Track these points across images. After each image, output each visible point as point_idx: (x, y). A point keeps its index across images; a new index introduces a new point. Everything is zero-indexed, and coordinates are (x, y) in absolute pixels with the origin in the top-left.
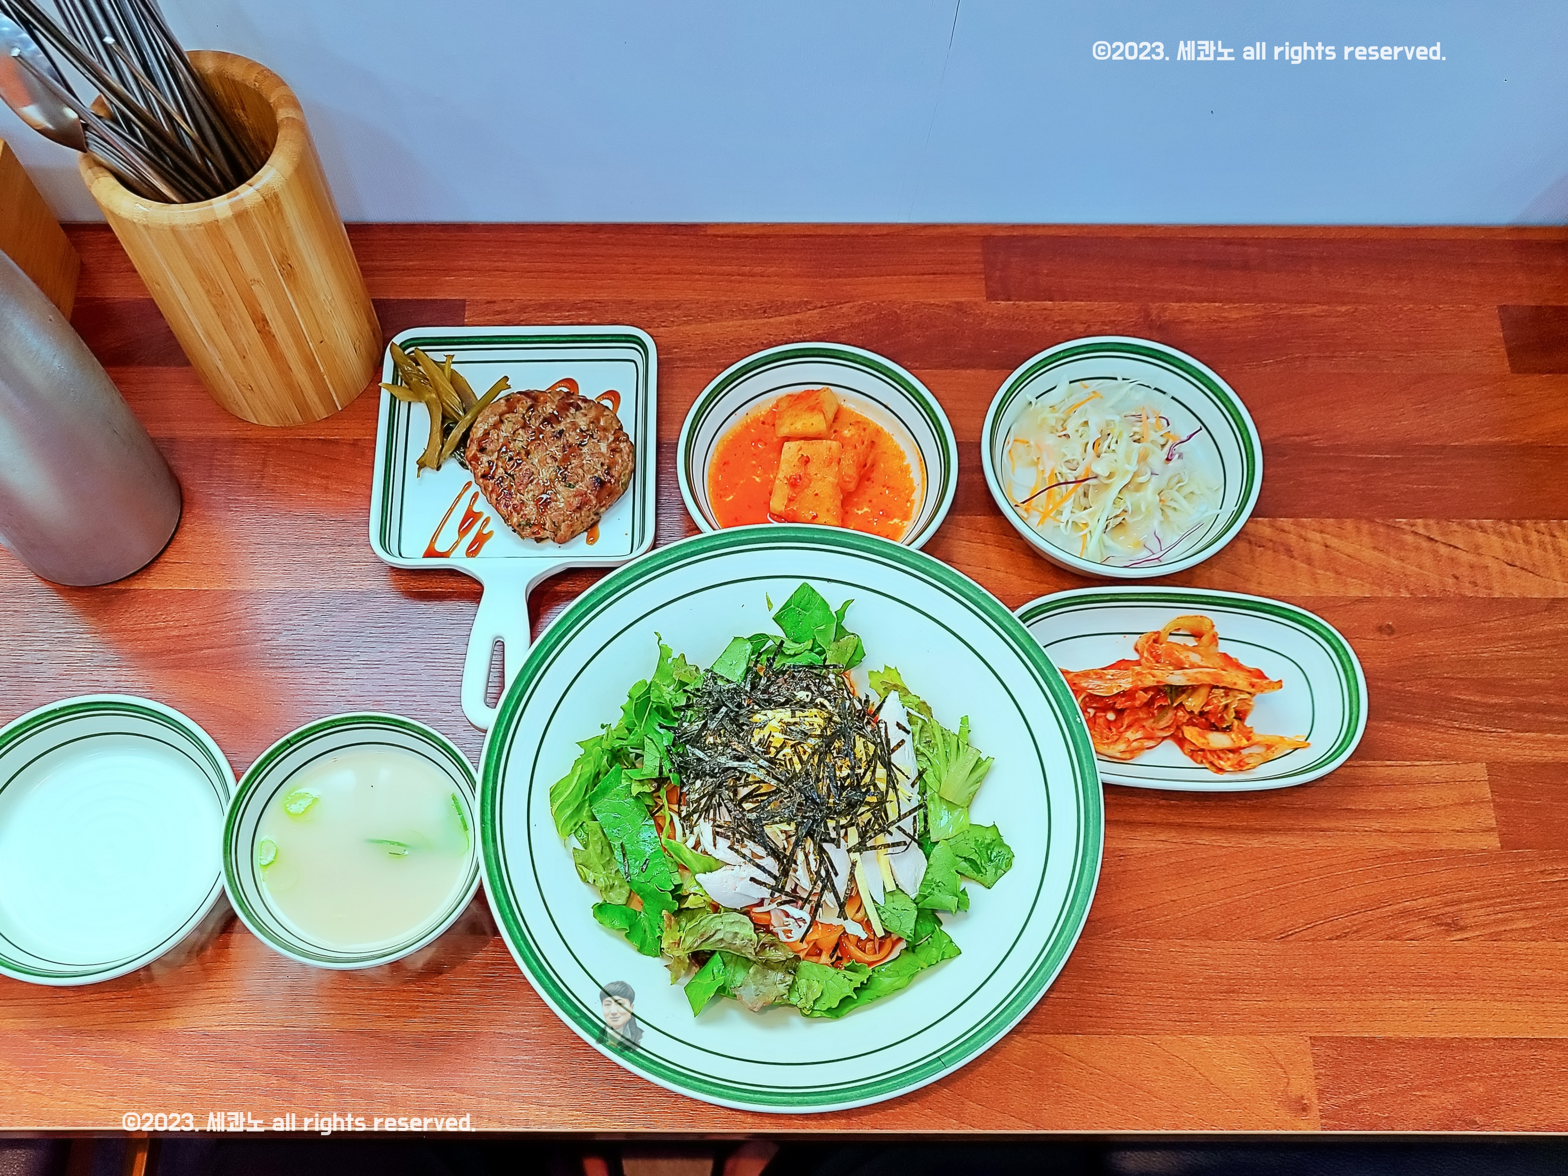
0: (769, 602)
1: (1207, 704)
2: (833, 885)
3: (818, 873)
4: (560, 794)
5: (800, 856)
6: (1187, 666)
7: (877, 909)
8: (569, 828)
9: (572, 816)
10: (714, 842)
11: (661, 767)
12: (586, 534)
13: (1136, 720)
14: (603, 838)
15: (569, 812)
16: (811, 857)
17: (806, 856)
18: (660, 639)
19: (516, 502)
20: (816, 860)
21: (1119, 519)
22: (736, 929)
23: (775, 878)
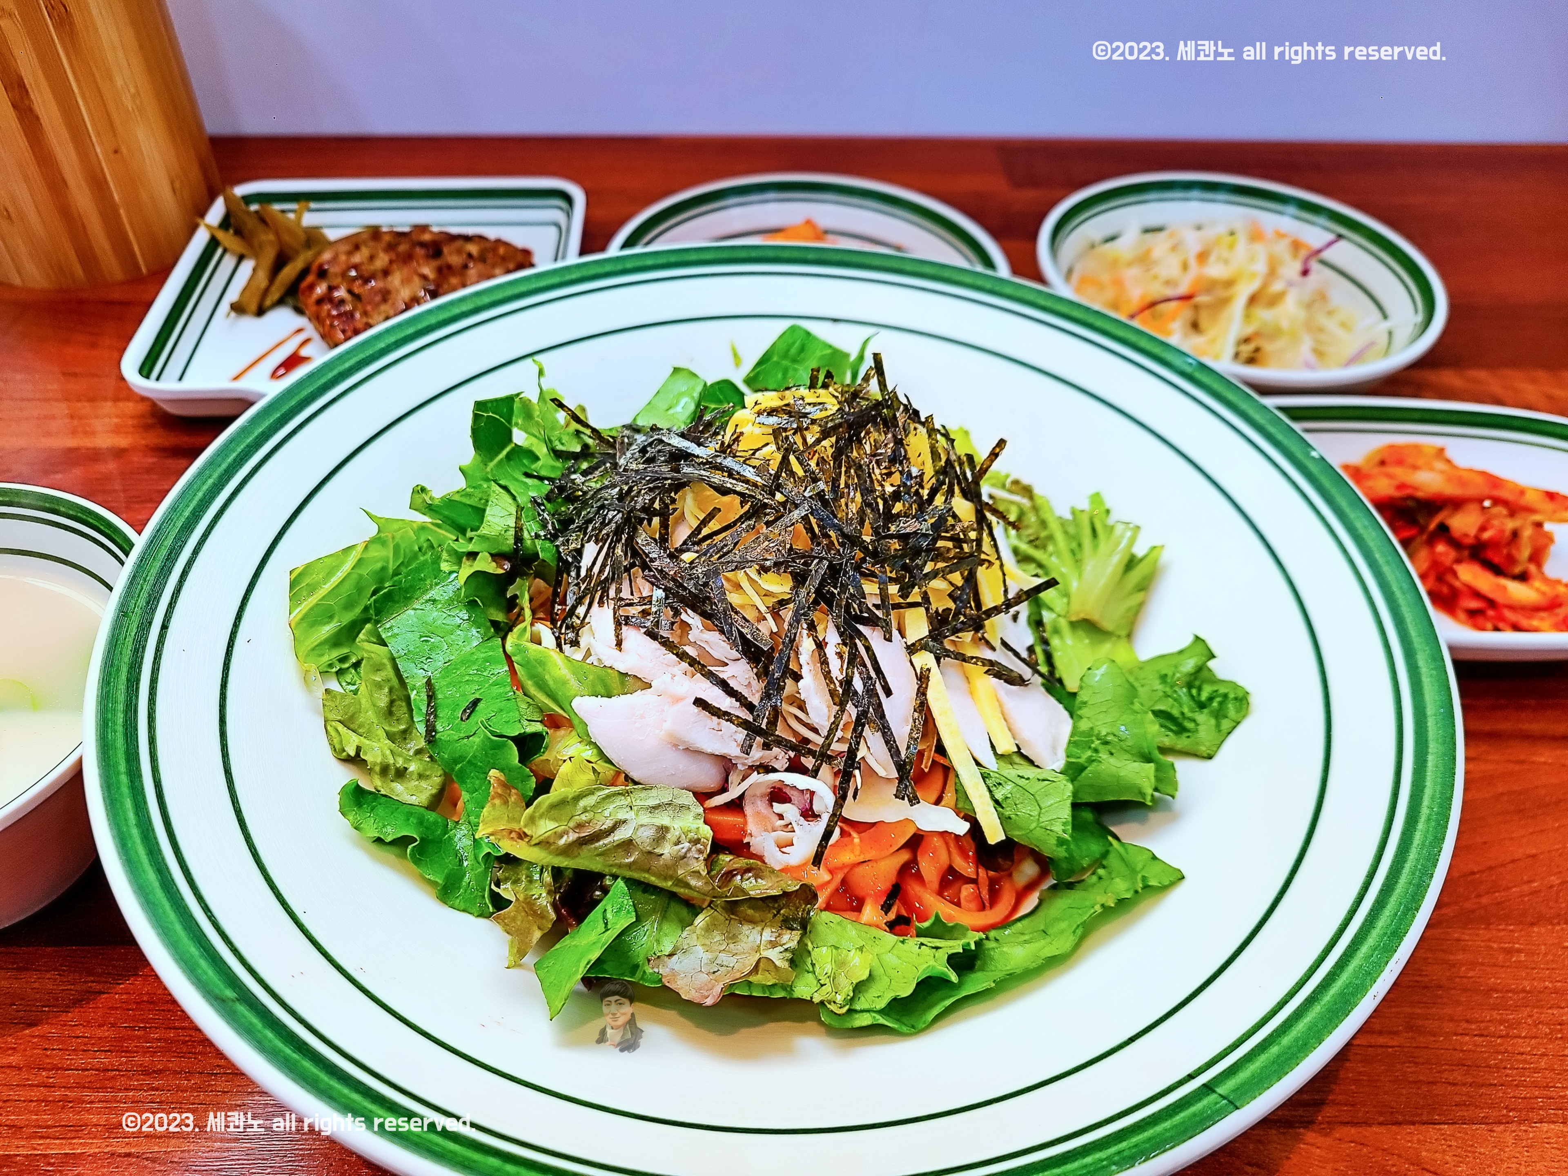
0: (735, 355)
2: (882, 716)
3: (847, 683)
4: (312, 589)
5: (807, 645)
7: (984, 777)
10: (618, 636)
11: (519, 530)
15: (327, 630)
16: (831, 652)
17: (820, 646)
20: (840, 655)
22: (663, 819)
23: (750, 707)
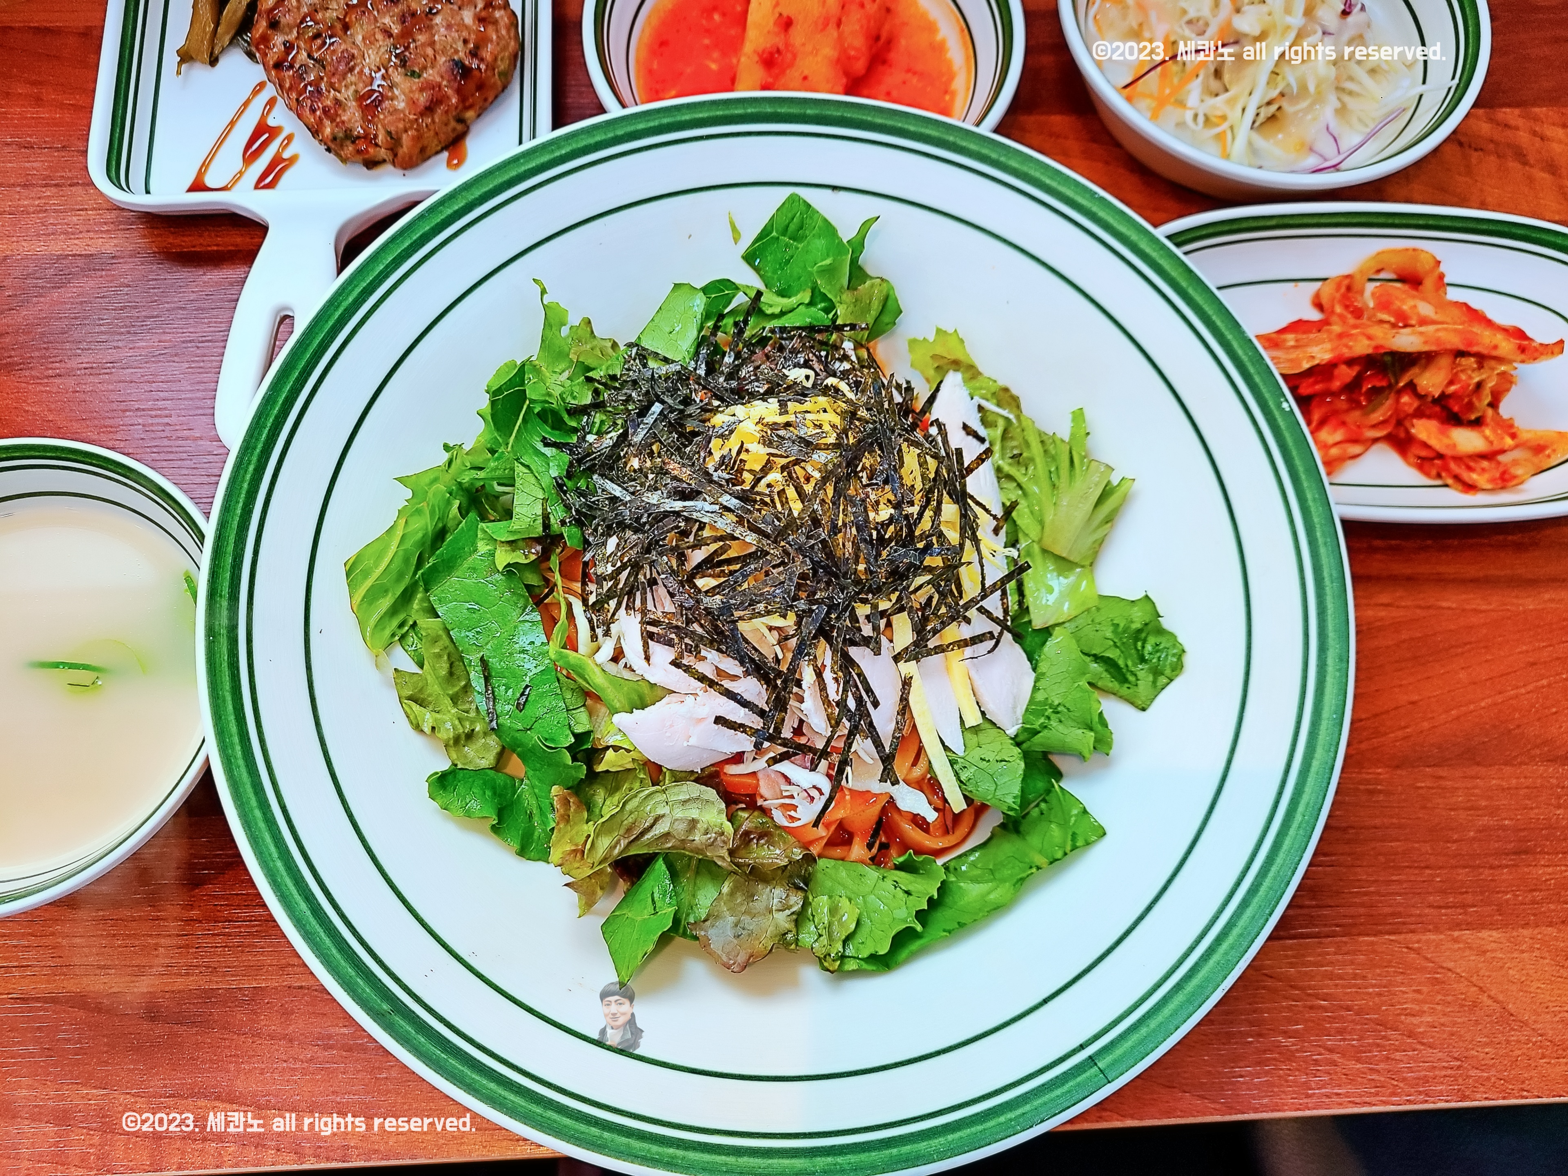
0: (734, 229)
1: (1451, 383)
2: (871, 725)
3: (842, 704)
4: (366, 574)
5: (808, 675)
6: (1413, 322)
7: (952, 763)
8: (387, 632)
9: (393, 611)
10: (646, 652)
11: (546, 517)
12: (445, 155)
13: (1335, 413)
14: (451, 646)
15: (385, 603)
16: (828, 676)
17: (819, 674)
18: (543, 292)
19: (329, 103)
20: (836, 680)
21: (1273, 108)
22: (694, 814)
23: (762, 713)
